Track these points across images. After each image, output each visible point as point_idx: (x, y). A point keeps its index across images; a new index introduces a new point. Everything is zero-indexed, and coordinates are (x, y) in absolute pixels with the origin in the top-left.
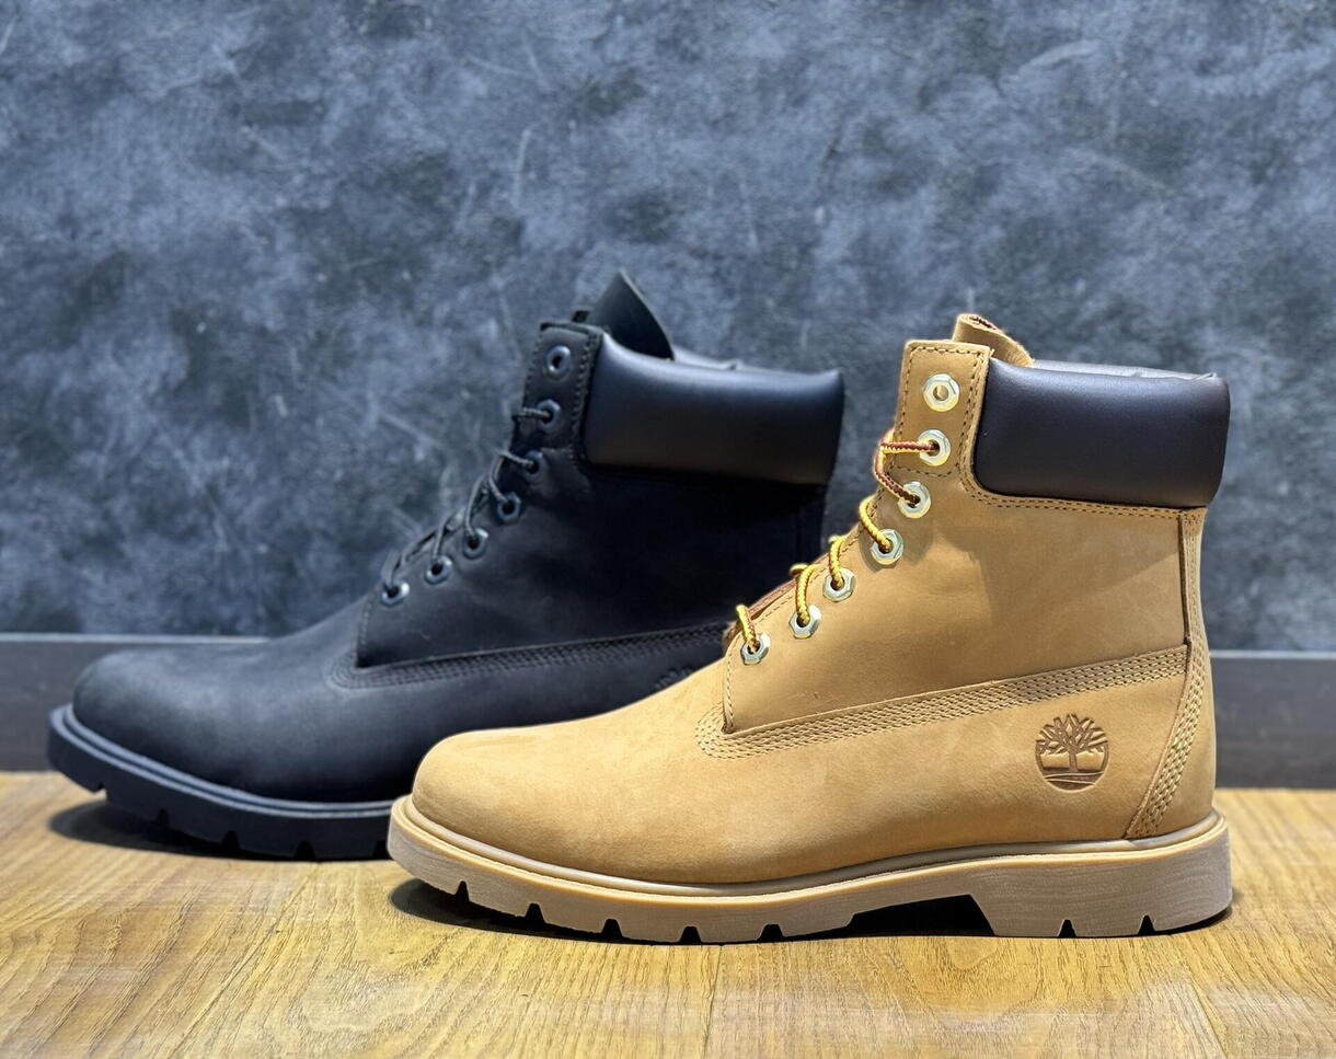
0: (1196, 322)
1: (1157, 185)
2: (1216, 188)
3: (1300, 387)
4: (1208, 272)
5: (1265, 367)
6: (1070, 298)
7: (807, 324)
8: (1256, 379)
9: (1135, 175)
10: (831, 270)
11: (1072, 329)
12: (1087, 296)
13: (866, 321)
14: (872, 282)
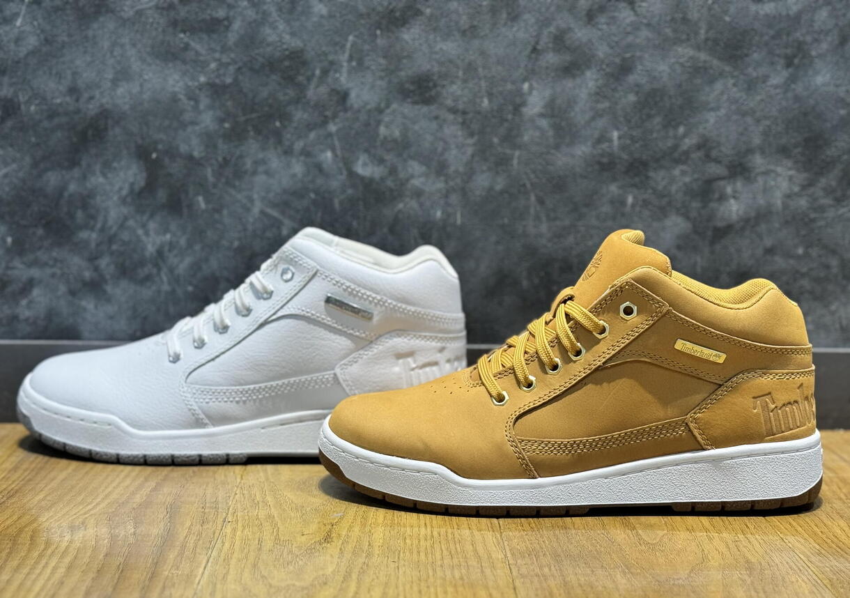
0: (750, 151)
1: (727, 68)
2: (763, 71)
3: (811, 190)
4: (758, 121)
5: (791, 178)
6: (675, 137)
7: (517, 153)
8: (785, 185)
9: (715, 62)
10: (532, 120)
11: (676, 155)
12: (685, 136)
13: (553, 151)
14: (557, 128)
